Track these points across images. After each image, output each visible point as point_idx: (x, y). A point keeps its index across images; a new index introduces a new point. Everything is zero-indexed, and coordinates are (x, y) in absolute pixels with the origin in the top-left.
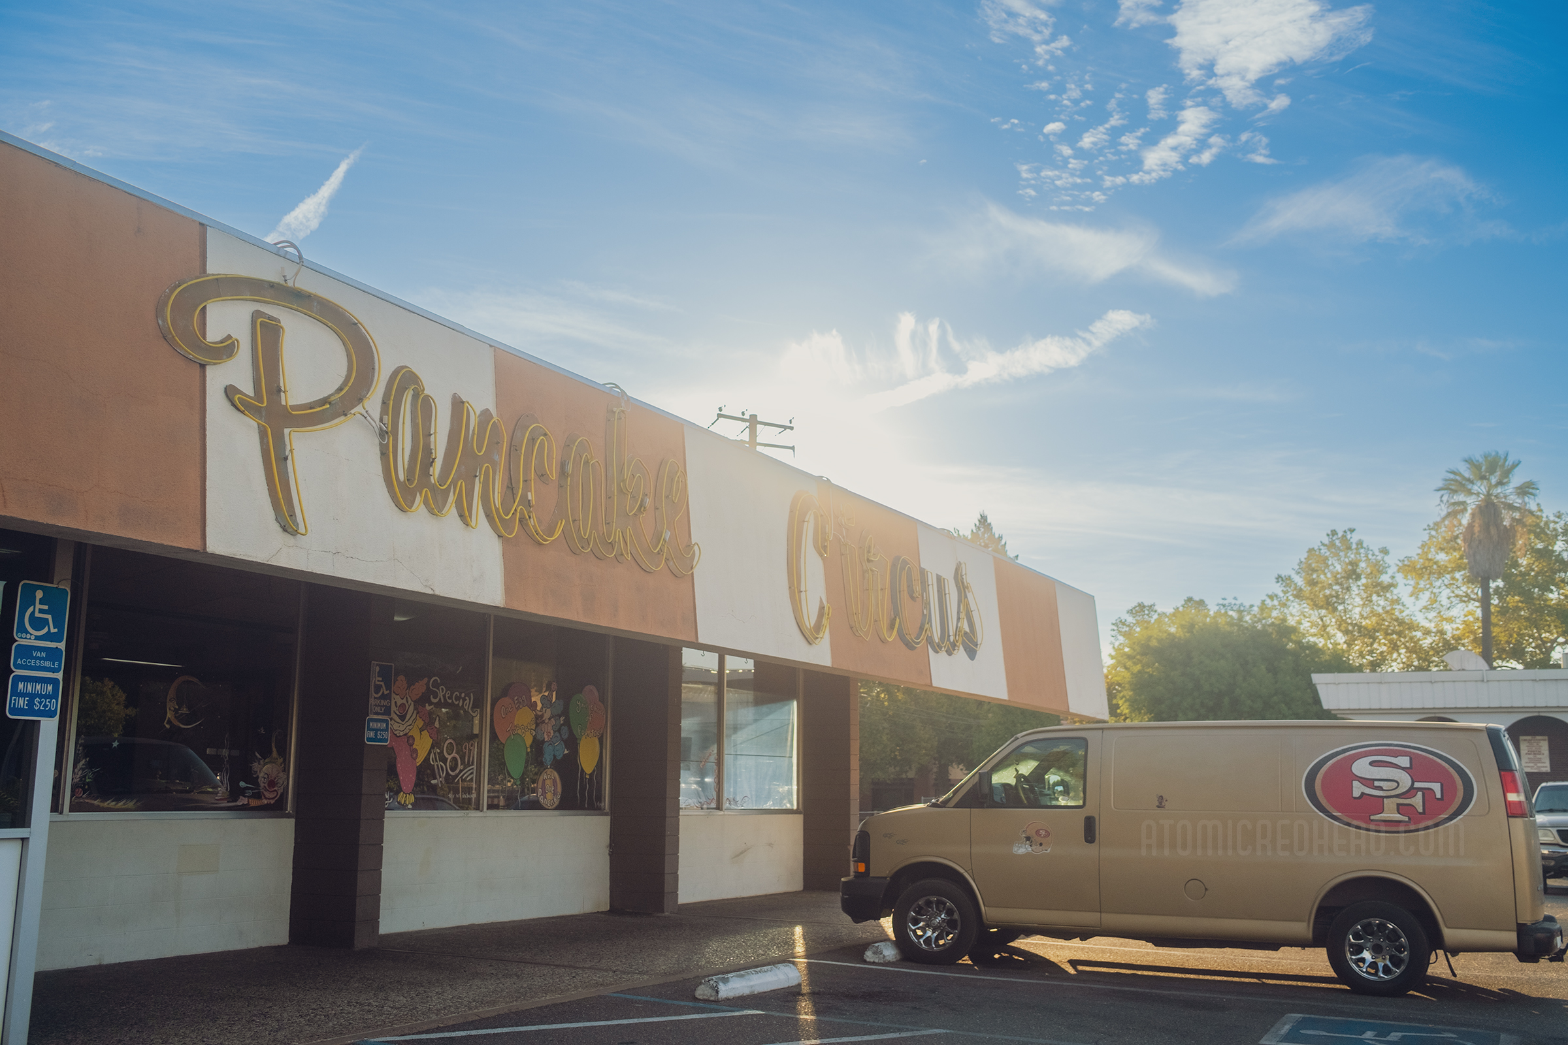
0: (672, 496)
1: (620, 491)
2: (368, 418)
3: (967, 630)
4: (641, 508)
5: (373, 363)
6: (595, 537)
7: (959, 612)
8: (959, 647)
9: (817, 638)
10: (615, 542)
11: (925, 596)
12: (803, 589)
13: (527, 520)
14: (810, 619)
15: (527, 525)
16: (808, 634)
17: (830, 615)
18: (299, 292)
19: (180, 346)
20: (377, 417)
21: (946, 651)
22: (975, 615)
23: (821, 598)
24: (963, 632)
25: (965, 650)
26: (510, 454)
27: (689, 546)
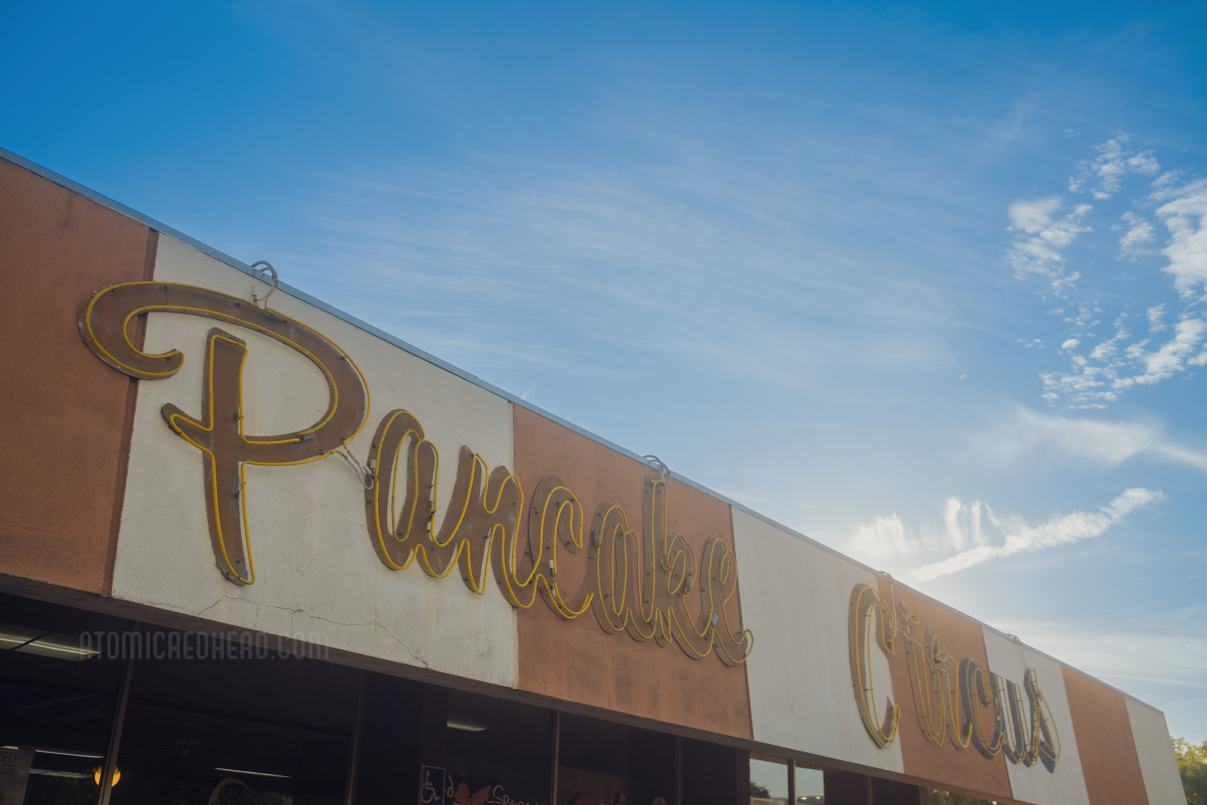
0: (720, 578)
1: (660, 568)
2: (349, 458)
3: (1043, 740)
4: (684, 588)
5: (363, 402)
6: (629, 614)
7: (1032, 721)
8: (1036, 758)
9: (887, 741)
10: (654, 622)
11: (997, 702)
12: (868, 687)
13: (547, 590)
14: (879, 719)
15: (548, 596)
16: (876, 736)
17: (899, 717)
18: (272, 315)
19: (102, 352)
20: (363, 460)
21: (1024, 762)
22: (1049, 725)
23: (888, 698)
24: (1039, 742)
25: (1043, 762)
26: (529, 518)
27: (740, 633)
